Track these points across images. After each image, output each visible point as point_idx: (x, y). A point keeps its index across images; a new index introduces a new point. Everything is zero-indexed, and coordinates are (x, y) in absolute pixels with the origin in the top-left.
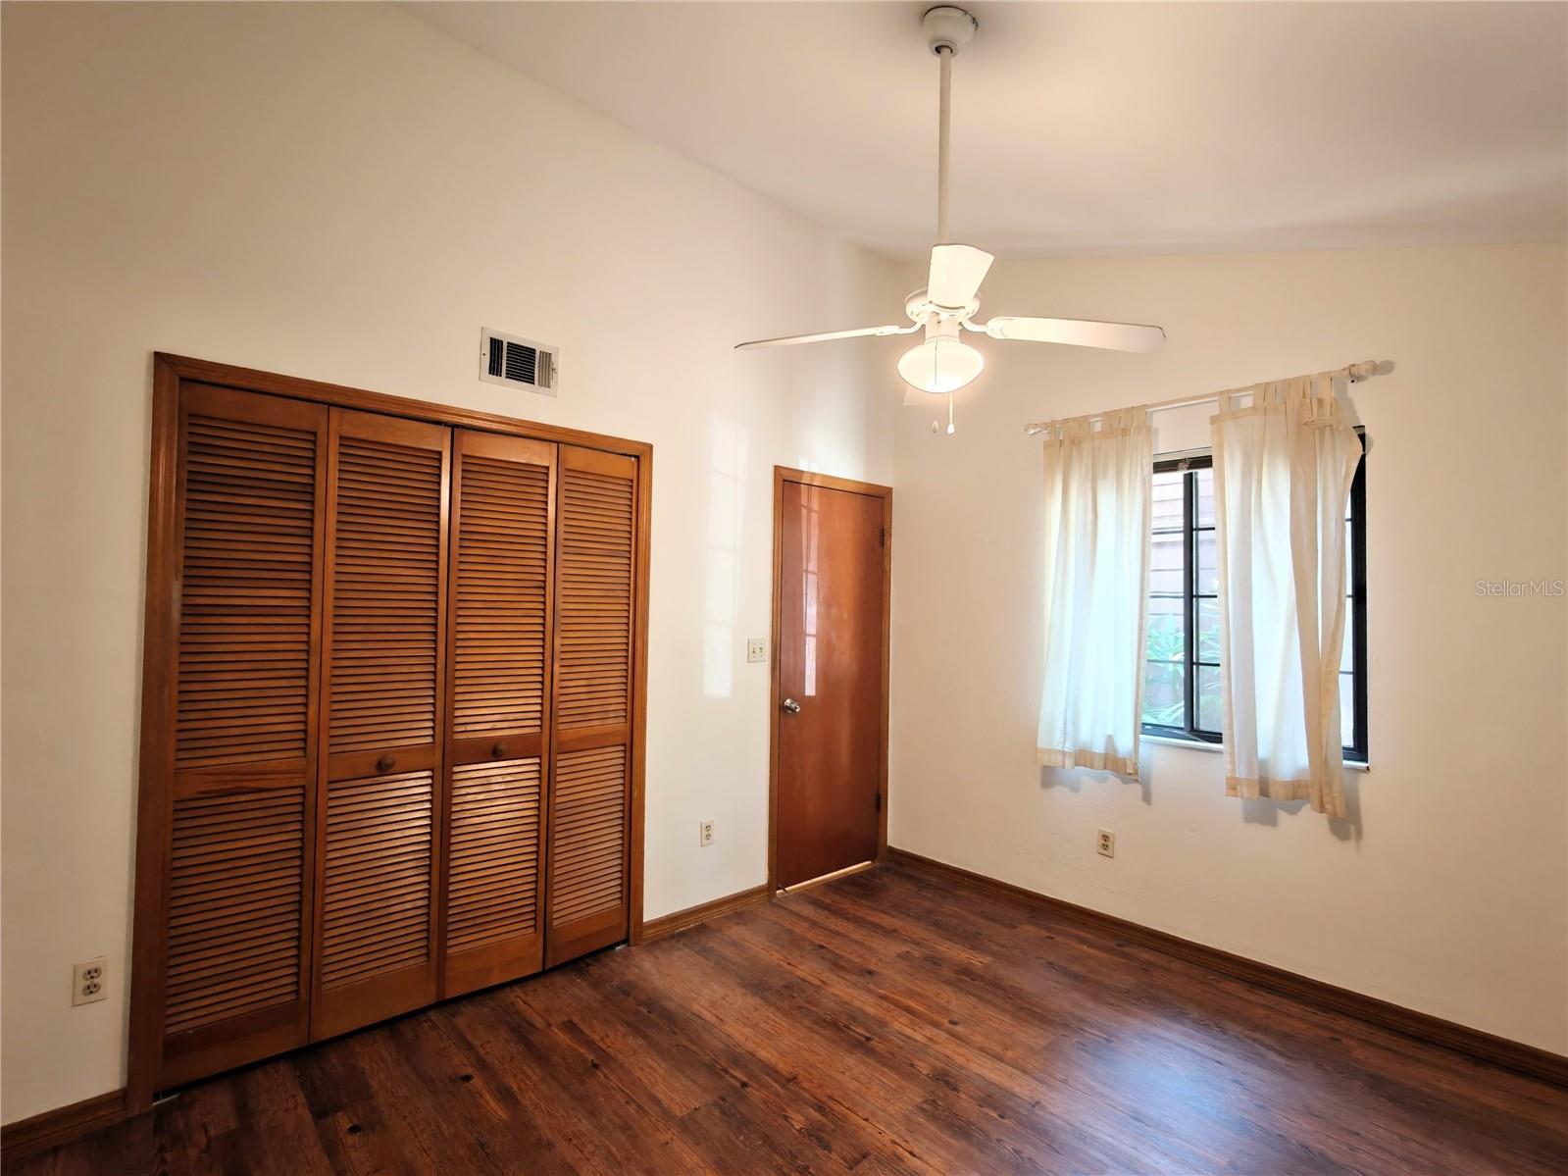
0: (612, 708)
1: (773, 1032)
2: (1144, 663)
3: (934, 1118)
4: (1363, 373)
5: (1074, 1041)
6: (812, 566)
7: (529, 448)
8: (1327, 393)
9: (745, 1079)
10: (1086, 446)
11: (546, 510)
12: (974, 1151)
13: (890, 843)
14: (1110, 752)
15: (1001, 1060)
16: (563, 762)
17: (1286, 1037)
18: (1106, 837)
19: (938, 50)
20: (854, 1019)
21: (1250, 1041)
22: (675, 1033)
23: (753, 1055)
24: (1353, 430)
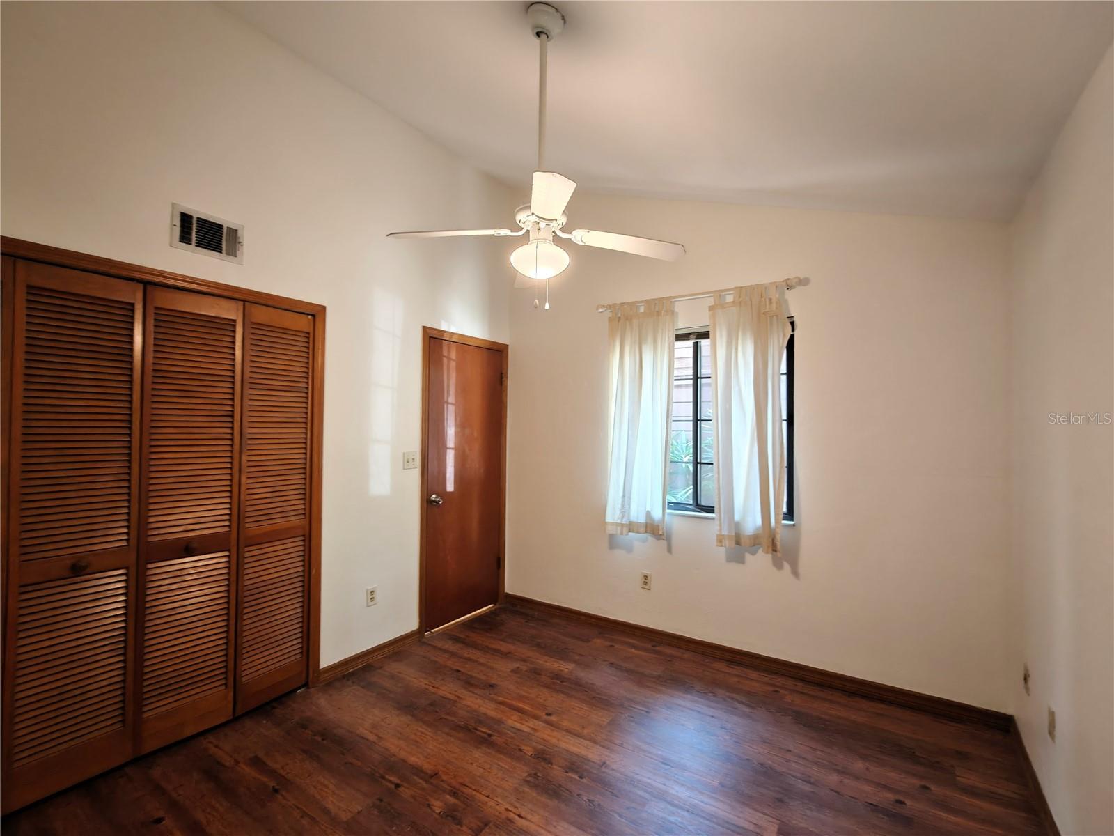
0: (293, 508)
1: (421, 741)
2: (668, 463)
3: (536, 786)
4: (793, 284)
5: (626, 715)
6: (451, 399)
7: (218, 304)
8: (774, 295)
9: (398, 781)
10: (635, 322)
11: (234, 354)
12: (563, 807)
13: (507, 590)
14: (648, 521)
15: (579, 736)
16: (250, 552)
17: (749, 694)
18: (646, 577)
19: (538, 34)
20: (480, 722)
21: (729, 700)
22: (343, 754)
23: (404, 761)
24: (787, 319)
